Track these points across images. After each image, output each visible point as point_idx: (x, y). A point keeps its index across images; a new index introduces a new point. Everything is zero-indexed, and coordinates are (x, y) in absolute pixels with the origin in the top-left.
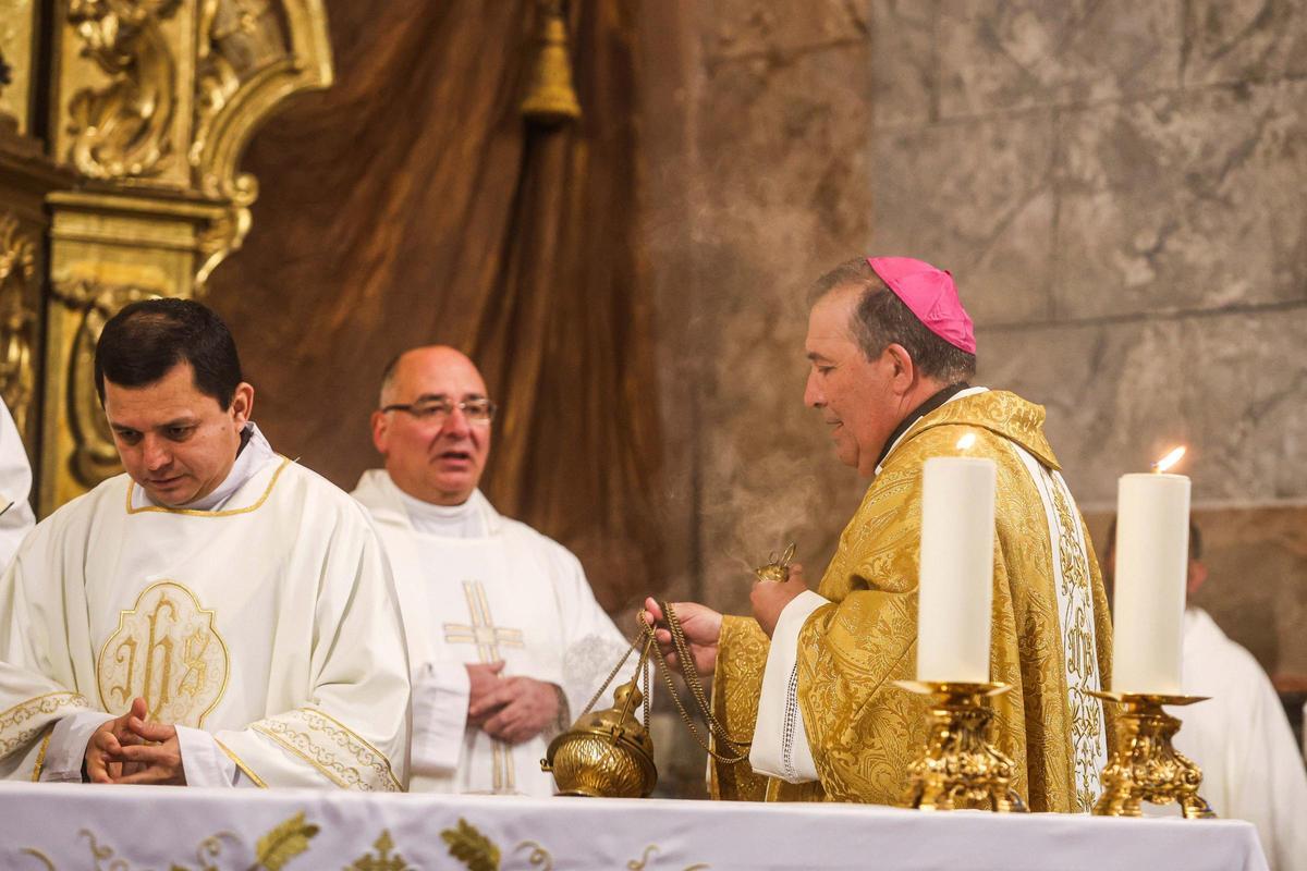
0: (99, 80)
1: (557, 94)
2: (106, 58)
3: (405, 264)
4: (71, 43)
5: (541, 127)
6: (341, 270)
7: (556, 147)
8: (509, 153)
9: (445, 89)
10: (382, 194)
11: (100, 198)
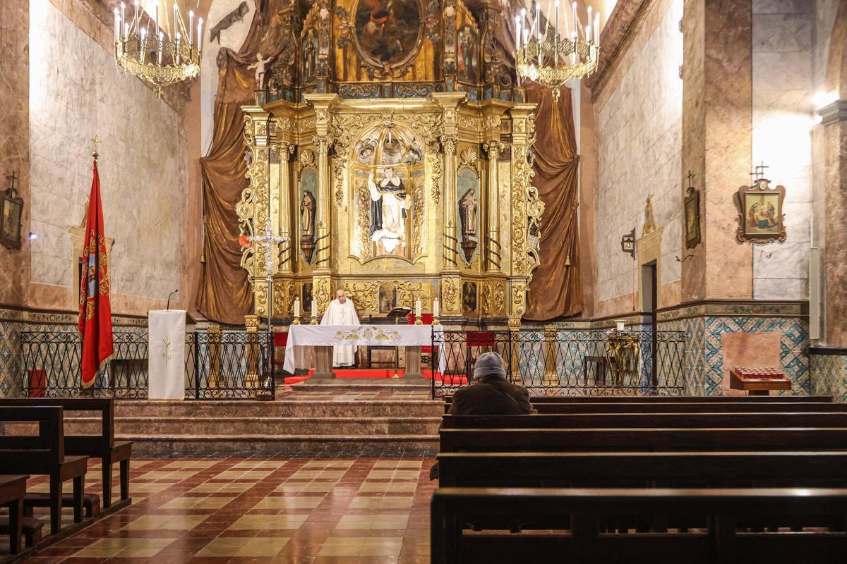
0: (516, 267)
1: (568, 263)
2: (517, 264)
3: (555, 281)
4: (514, 263)
5: (568, 266)
6: (548, 282)
7: (569, 268)
8: (565, 269)
9: (559, 263)
10: (552, 273)
11: (516, 277)
